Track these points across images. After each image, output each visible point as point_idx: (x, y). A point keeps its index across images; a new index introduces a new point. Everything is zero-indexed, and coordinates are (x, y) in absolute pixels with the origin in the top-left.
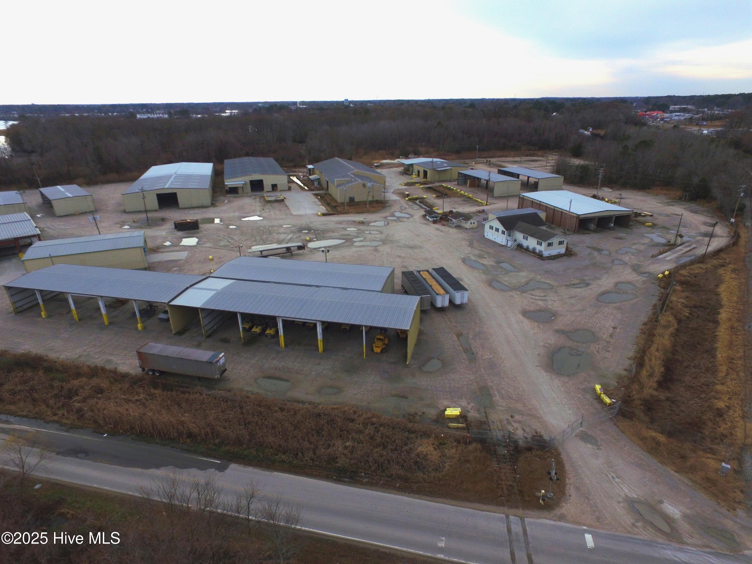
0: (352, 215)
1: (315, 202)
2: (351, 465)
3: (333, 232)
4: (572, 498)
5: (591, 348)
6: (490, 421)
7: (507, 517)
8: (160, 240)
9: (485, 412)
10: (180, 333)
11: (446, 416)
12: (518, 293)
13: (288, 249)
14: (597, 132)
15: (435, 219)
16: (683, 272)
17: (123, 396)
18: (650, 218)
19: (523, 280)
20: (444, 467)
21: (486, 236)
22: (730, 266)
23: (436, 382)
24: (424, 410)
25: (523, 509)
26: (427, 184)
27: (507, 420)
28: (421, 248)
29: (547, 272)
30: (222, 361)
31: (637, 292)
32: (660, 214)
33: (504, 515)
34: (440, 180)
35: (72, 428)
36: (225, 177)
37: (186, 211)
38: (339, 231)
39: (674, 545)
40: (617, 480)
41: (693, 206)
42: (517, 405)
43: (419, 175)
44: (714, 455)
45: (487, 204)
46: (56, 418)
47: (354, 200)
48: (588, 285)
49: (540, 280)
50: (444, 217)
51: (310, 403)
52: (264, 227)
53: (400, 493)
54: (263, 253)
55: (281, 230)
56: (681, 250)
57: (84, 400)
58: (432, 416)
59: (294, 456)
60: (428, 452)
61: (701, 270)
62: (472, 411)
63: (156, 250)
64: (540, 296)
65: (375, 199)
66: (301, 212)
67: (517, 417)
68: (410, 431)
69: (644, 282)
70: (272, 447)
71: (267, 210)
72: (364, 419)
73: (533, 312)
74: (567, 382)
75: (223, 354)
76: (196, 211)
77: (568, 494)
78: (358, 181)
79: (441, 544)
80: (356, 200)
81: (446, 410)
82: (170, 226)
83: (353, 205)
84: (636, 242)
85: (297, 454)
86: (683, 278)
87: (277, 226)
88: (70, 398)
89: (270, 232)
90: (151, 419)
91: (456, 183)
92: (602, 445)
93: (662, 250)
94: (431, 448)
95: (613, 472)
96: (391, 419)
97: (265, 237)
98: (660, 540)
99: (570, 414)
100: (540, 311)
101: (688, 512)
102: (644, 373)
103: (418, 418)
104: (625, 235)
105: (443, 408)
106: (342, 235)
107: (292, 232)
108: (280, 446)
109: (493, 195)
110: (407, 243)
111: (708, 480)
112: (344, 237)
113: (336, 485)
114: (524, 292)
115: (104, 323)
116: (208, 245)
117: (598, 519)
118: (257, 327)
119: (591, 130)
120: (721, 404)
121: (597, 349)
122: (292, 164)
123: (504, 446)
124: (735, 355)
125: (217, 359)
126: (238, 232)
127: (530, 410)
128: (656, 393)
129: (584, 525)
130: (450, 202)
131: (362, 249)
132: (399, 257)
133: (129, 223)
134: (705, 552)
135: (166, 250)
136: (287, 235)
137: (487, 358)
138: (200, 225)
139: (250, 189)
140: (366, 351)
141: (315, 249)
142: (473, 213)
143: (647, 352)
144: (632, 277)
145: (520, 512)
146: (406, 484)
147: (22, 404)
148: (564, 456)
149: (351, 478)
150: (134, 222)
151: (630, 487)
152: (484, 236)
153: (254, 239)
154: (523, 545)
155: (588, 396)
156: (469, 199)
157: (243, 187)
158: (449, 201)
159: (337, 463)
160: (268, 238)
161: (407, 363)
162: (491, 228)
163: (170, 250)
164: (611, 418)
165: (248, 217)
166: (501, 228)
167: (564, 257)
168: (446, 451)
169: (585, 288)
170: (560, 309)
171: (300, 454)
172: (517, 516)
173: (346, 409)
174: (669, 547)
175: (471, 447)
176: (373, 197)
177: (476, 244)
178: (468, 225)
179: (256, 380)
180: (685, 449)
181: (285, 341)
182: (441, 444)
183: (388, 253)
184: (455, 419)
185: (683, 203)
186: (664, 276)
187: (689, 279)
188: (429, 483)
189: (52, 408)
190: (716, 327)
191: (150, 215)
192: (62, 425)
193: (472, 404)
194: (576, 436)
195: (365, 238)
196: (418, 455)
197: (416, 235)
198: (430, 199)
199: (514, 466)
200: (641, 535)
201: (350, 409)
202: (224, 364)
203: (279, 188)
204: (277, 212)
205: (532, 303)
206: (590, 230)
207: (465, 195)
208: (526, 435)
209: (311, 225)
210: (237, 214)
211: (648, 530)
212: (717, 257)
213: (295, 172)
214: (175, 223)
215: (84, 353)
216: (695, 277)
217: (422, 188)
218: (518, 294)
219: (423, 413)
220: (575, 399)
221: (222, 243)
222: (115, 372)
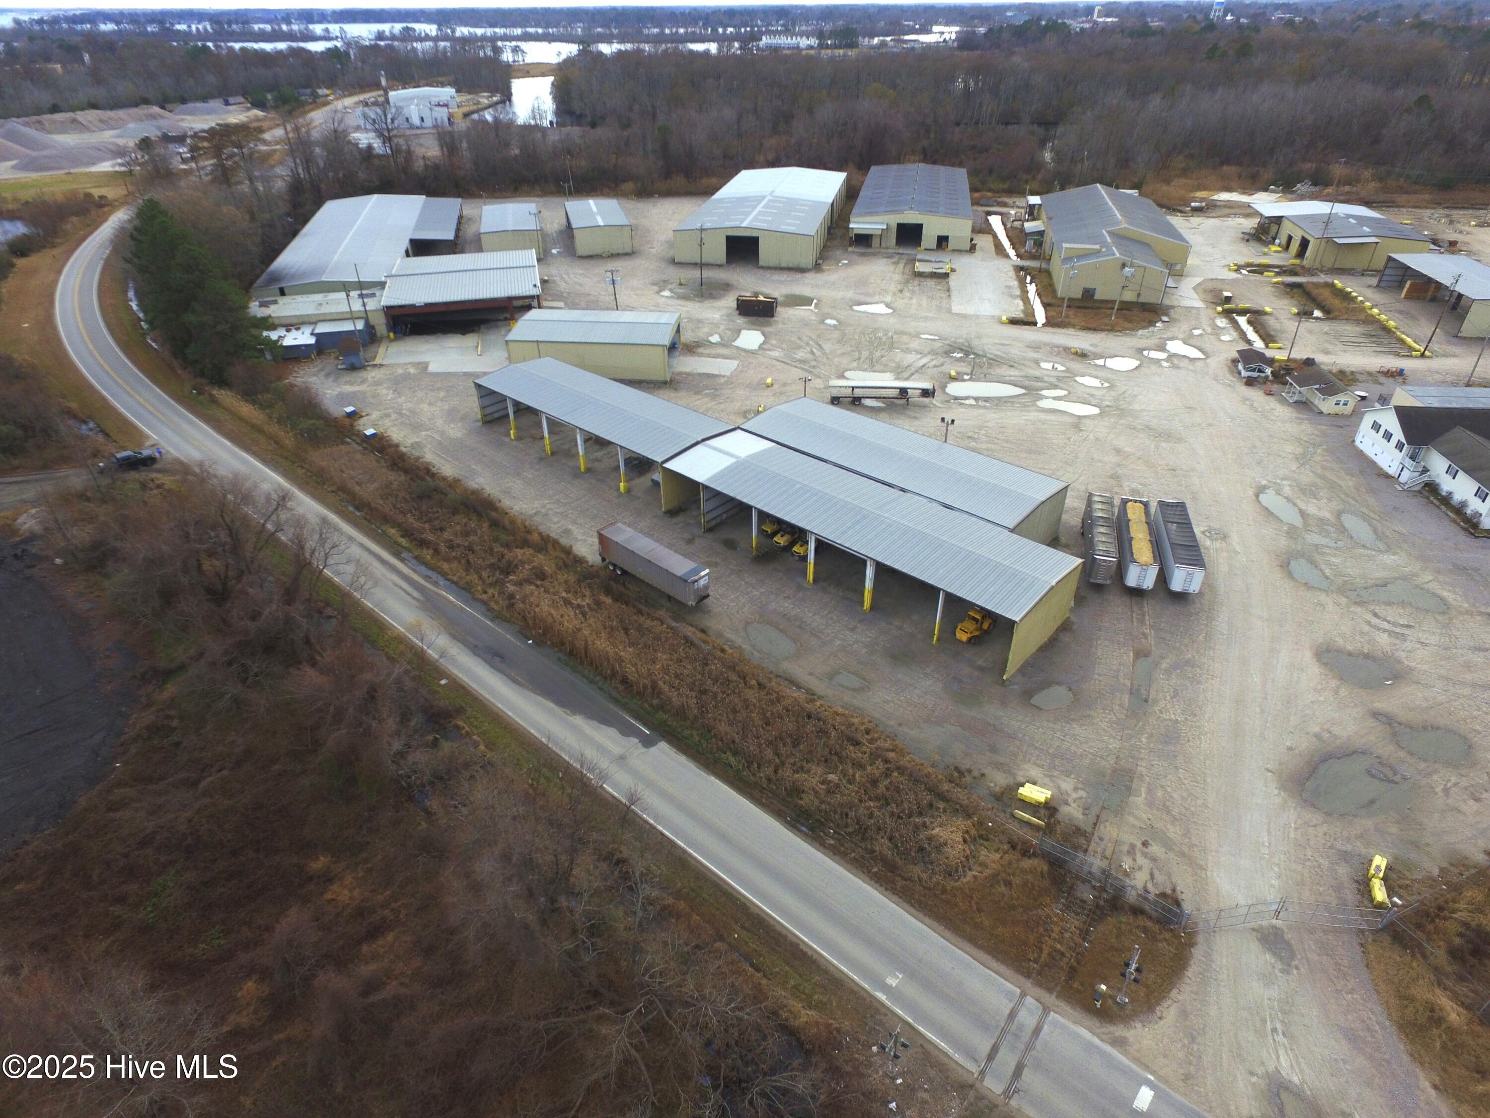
0: (1071, 331)
1: (1009, 287)
2: (820, 811)
3: (1012, 366)
4: (1162, 1023)
5: (1435, 777)
6: (1096, 834)
7: (1023, 995)
8: (706, 330)
9: (1098, 816)
10: (672, 513)
11: (1019, 796)
12: (1343, 600)
13: (903, 391)
15: (1255, 374)
17: (564, 594)
19: (1379, 575)
20: (965, 877)
21: (1357, 443)
23: (1038, 729)
24: (988, 771)
25: (1057, 997)
26: (1294, 273)
27: (1133, 846)
28: (1180, 440)
29: (1460, 569)
30: (702, 582)
33: (1018, 991)
34: (1336, 266)
35: (497, 617)
36: (854, 211)
37: (768, 274)
38: (1024, 364)
40: (1280, 1038)
42: (1169, 826)
45: (1423, 355)
46: (484, 597)
47: (1093, 295)
49: (1426, 586)
50: (1282, 372)
51: (810, 692)
52: (886, 332)
53: (873, 882)
54: (855, 390)
55: (915, 344)
57: (519, 584)
58: (996, 785)
59: (746, 764)
60: (950, 842)
62: (1073, 805)
63: (691, 349)
65: (1142, 299)
66: (970, 310)
67: (1155, 849)
68: (942, 797)
70: (722, 740)
71: (908, 294)
72: (876, 748)
73: (1350, 654)
74: (1315, 826)
75: (707, 571)
76: (784, 276)
77: (1159, 1014)
78: (1114, 254)
79: (892, 982)
80: (1097, 296)
81: (1022, 785)
82: (729, 302)
83: (1085, 308)
85: (752, 763)
87: (911, 334)
88: (508, 574)
89: (893, 343)
90: (586, 641)
91: (1374, 281)
92: (1297, 968)
94: (958, 837)
95: (1282, 1022)
96: (922, 765)
97: (878, 354)
99: (1272, 886)
100: (1367, 656)
103: (968, 779)
105: (1022, 780)
106: (1026, 377)
107: (933, 352)
108: (734, 742)
109: (1457, 329)
110: (1154, 423)
112: (1027, 383)
113: (785, 830)
114: (1359, 603)
115: (579, 468)
116: (776, 354)
117: (1187, 1077)
118: (782, 536)
121: (1450, 785)
122: (1006, 186)
123: (1094, 887)
125: (696, 578)
126: (836, 335)
127: (1191, 846)
129: (1153, 1073)
130: (1326, 333)
131: (1050, 417)
132: (1118, 451)
133: (673, 286)
135: (707, 351)
136: (919, 356)
137: (1170, 720)
138: (779, 309)
139: (894, 241)
140: (940, 630)
141: (956, 398)
142: (1370, 374)
145: (1050, 999)
146: (889, 874)
147: (455, 564)
148: (1198, 953)
149: (812, 829)
150: (681, 284)
151: (1298, 1063)
152: (1354, 441)
153: (856, 355)
154: (1022, 1047)
155: (1343, 871)
156: (1383, 333)
157: (881, 236)
158: (1327, 329)
159: (801, 799)
160: (882, 356)
161: (1005, 678)
162: (1376, 427)
163: (713, 352)
164: (1362, 932)
165: (867, 304)
166: (1398, 435)
168: (984, 852)
170: (1425, 667)
171: (756, 766)
172: (1040, 1002)
173: (855, 721)
175: (1027, 863)
176: (1139, 295)
177: (1319, 459)
178: (1327, 405)
179: (747, 624)
181: (815, 573)
182: (981, 837)
183: (1097, 439)
184: (1033, 807)
188: (925, 888)
189: (484, 581)
191: (708, 274)
192: (490, 609)
193: (1081, 793)
194: (1253, 929)
195: (1069, 393)
196: (930, 839)
197: (1187, 407)
198: (1277, 318)
199: (1090, 925)
201: (863, 724)
202: (706, 587)
203: (952, 244)
204: (924, 302)
205: (1362, 633)
207: (1379, 321)
208: (1150, 886)
209: (975, 343)
210: (850, 294)
213: (1005, 205)
214: (738, 300)
215: (543, 510)
217: (1277, 283)
218: (1338, 604)
219: (983, 775)
220: (1308, 863)
221: (800, 354)
222: (568, 551)
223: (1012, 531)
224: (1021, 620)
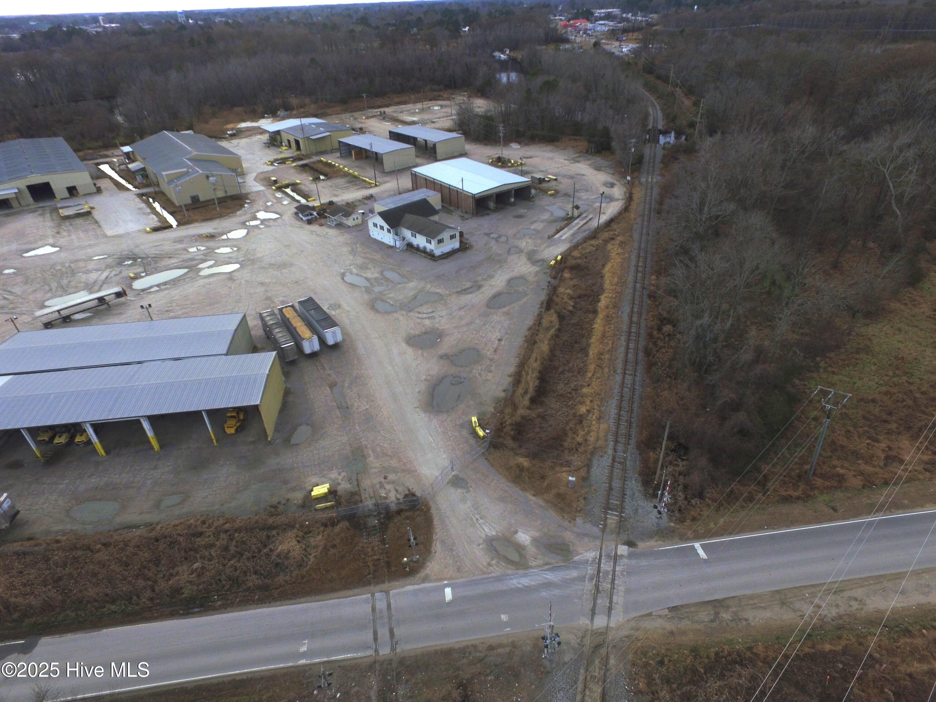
0: (197, 224)
1: (140, 209)
2: (199, 591)
3: (170, 257)
4: (437, 554)
5: (474, 371)
6: (361, 490)
7: (373, 595)
9: (357, 480)
11: (314, 498)
12: (404, 312)
13: (101, 300)
14: (515, 55)
15: (310, 217)
16: (576, 254)
18: (554, 183)
19: (411, 294)
20: (309, 560)
21: (372, 236)
22: (618, 238)
23: (303, 455)
24: (289, 496)
25: (389, 582)
26: (301, 159)
27: (381, 483)
28: (291, 265)
29: (439, 277)
30: (5, 506)
31: (528, 288)
32: (564, 176)
33: (369, 595)
34: (319, 150)
38: (178, 254)
39: (521, 572)
40: (481, 521)
41: (599, 160)
42: (391, 462)
43: (290, 146)
44: (569, 467)
45: (376, 185)
47: (198, 200)
48: (480, 287)
49: (430, 291)
50: (322, 212)
51: (146, 525)
52: (63, 264)
53: (259, 605)
54: (62, 312)
55: (91, 266)
56: (578, 223)
58: (298, 500)
59: (126, 602)
60: (290, 548)
61: (592, 248)
62: (343, 483)
64: (428, 313)
65: (229, 194)
66: (120, 231)
67: (391, 477)
68: (272, 528)
69: (537, 273)
70: (96, 601)
71: (65, 234)
72: (215, 528)
73: (419, 336)
74: (446, 420)
75: (5, 495)
77: (433, 551)
78: (198, 172)
79: (304, 649)
80: (202, 199)
81: (312, 490)
83: (198, 208)
84: (535, 219)
85: (131, 598)
86: (574, 261)
87: (84, 260)
89: (73, 270)
91: (338, 154)
92: (471, 487)
93: (558, 228)
94: (294, 543)
95: (478, 513)
96: (250, 518)
97: (65, 281)
98: (509, 572)
99: (444, 458)
100: (425, 333)
101: (537, 534)
102: (520, 391)
103: (281, 507)
104: (526, 211)
105: (310, 488)
106: (183, 261)
107: (108, 266)
108: (107, 595)
109: (384, 169)
110: (273, 261)
111: (559, 496)
112: (186, 264)
113: (183, 620)
114: (410, 311)
117: (459, 569)
118: (60, 437)
119: (507, 52)
120: (583, 409)
121: (480, 371)
122: (100, 143)
123: (375, 516)
124: (604, 349)
126: (19, 279)
127: (405, 464)
128: (528, 411)
129: (446, 579)
130: (331, 186)
131: (211, 280)
132: (262, 284)
134: (544, 570)
136: (100, 272)
137: (364, 410)
139: (31, 199)
140: (215, 435)
141: (143, 290)
142: (360, 201)
143: (525, 365)
144: (525, 269)
145: (386, 586)
146: (266, 593)
148: (433, 511)
149: (201, 606)
151: (491, 526)
152: (370, 235)
153: (47, 288)
154: (387, 620)
155: (465, 432)
156: (355, 179)
157: (17, 198)
158: (330, 184)
159: (183, 594)
160: (70, 282)
161: (269, 439)
162: (375, 225)
164: (483, 453)
165: (34, 249)
166: (386, 226)
167: (459, 253)
168: (312, 540)
169: (477, 293)
170: (448, 326)
171: (135, 598)
172: (382, 591)
173: (192, 521)
174: (516, 576)
175: (337, 529)
176: (226, 192)
177: (360, 249)
178: (350, 222)
179: (68, 511)
180: (545, 468)
181: (104, 447)
182: (306, 533)
183: (246, 281)
184: (323, 498)
185: (590, 156)
186: (557, 262)
187: (579, 261)
188: (291, 584)
190: (595, 318)
193: (343, 474)
194: (448, 483)
195: (216, 261)
196: (278, 556)
197: (285, 246)
198: (305, 185)
199: (383, 536)
200: (494, 572)
201: (198, 519)
202: (12, 507)
203: (81, 190)
204: (82, 235)
205: (419, 324)
206: (490, 209)
207: (350, 174)
208: (398, 496)
209: (136, 251)
210: (14, 246)
211: (501, 565)
212: (609, 228)
213: (107, 156)
216: (586, 258)
217: (295, 166)
218: (403, 315)
219: (288, 500)
220: (452, 439)
223: (226, 354)
224: (261, 402)
